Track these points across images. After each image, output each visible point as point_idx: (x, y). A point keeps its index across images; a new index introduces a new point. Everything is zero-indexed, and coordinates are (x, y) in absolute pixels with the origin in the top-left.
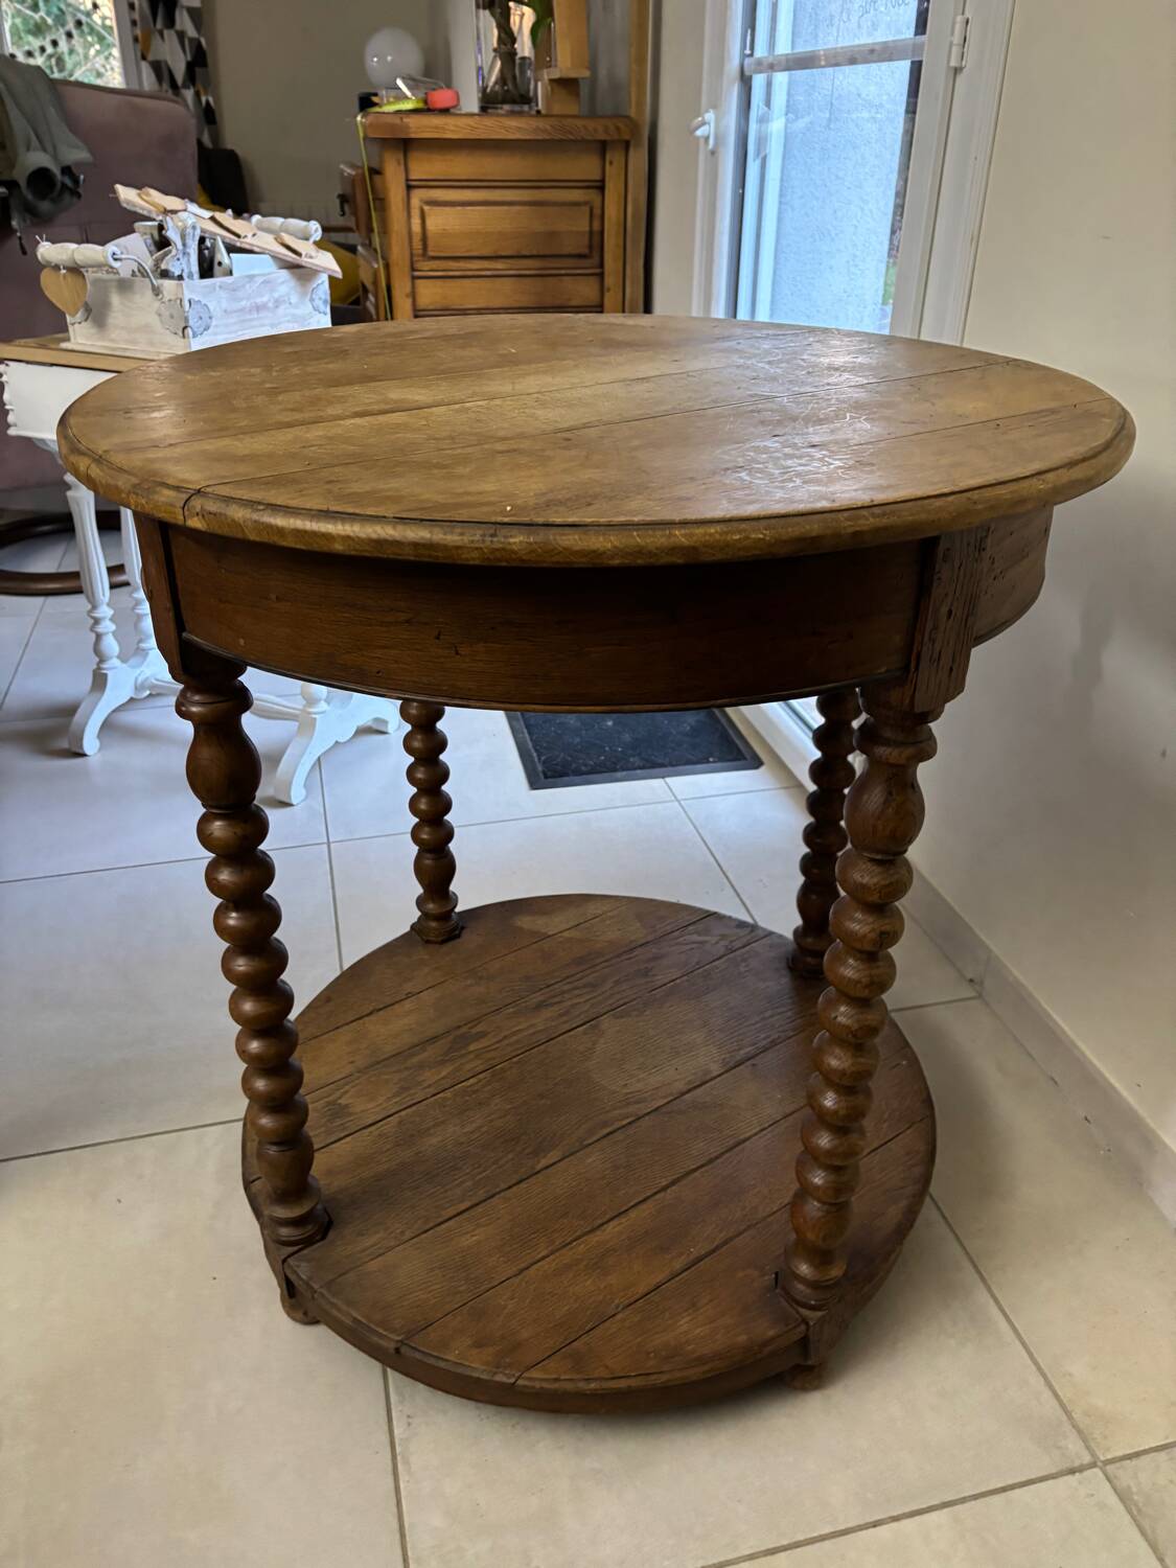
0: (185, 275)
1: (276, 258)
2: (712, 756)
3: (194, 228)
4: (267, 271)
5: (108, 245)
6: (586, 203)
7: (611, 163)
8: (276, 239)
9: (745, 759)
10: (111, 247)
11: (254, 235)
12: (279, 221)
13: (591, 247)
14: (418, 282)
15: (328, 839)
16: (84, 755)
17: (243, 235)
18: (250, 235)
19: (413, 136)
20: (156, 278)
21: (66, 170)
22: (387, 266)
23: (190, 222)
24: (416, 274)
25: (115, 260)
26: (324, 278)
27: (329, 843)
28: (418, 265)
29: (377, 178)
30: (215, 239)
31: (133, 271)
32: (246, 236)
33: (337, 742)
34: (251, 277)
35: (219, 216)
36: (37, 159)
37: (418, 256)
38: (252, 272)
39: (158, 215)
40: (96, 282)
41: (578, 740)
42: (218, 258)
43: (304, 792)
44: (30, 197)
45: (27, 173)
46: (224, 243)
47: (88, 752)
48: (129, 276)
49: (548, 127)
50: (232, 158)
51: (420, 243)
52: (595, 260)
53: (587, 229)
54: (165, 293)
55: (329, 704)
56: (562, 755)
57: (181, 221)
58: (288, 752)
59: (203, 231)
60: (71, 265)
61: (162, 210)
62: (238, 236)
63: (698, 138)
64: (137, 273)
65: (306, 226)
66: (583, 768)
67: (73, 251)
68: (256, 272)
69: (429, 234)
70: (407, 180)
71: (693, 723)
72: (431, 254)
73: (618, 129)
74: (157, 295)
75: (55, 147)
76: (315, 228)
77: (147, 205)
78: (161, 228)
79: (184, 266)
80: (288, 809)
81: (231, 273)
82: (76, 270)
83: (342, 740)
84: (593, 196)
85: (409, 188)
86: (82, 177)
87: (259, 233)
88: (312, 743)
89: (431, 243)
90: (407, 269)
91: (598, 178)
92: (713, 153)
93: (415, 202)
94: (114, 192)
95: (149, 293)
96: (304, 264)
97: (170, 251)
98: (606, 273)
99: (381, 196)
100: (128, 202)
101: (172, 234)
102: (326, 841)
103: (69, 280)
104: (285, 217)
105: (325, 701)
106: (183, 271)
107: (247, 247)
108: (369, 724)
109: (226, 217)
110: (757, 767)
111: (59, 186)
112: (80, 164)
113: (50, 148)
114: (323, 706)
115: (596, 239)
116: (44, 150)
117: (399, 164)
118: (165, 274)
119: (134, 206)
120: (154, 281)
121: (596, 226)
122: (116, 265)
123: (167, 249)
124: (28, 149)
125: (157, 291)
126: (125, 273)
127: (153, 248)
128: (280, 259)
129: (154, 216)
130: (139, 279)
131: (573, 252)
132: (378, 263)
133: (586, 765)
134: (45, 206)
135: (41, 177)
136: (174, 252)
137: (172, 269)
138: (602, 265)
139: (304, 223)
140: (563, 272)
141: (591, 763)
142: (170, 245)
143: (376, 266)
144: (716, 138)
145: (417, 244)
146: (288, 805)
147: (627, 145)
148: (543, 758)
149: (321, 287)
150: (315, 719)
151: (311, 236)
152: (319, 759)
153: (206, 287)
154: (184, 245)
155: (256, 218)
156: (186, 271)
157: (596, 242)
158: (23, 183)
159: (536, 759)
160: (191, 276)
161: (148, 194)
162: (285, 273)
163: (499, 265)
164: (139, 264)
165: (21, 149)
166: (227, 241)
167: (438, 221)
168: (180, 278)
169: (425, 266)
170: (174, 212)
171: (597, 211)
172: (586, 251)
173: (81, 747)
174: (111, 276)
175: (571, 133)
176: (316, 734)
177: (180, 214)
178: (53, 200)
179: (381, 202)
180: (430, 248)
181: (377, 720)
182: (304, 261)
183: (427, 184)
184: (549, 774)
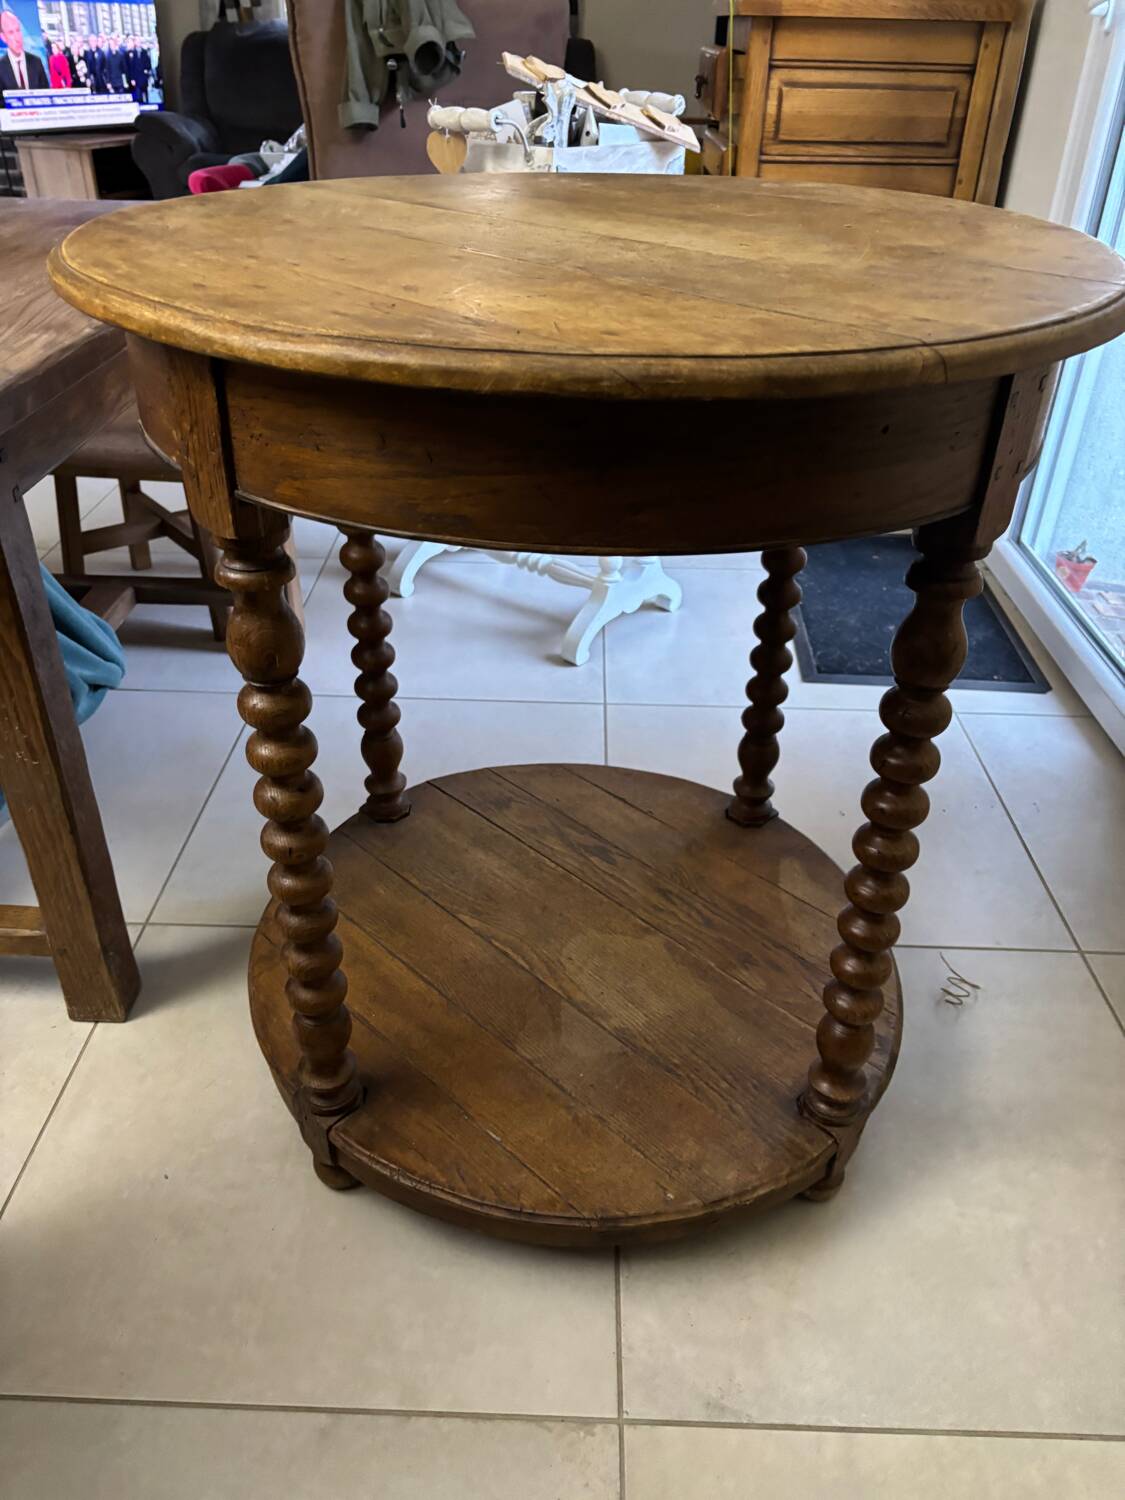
0: (556, 143)
1: (639, 129)
2: (997, 674)
3: (571, 95)
4: (629, 142)
5: (493, 110)
6: (952, 88)
7: (986, 46)
8: (642, 111)
9: (1033, 681)
10: (495, 112)
11: (623, 106)
12: (644, 95)
13: (949, 135)
14: (765, 167)
15: (605, 701)
16: (399, 596)
17: (613, 106)
18: (619, 106)
19: (785, 14)
20: (530, 145)
21: (451, 46)
22: (736, 150)
23: (567, 91)
24: (764, 158)
25: (497, 124)
26: (681, 153)
27: (605, 704)
28: (767, 149)
29: (741, 58)
30: (586, 109)
31: (509, 138)
32: (615, 107)
33: (623, 613)
34: (615, 148)
35: (592, 85)
36: (428, 33)
37: (768, 139)
38: (617, 143)
39: (538, 84)
40: (475, 146)
41: (856, 640)
42: (587, 127)
43: (588, 654)
44: (415, 70)
45: (417, 47)
46: (594, 112)
47: (403, 594)
48: (505, 142)
49: (926, 7)
50: (588, 45)
51: (773, 125)
52: (952, 150)
53: (949, 115)
54: (535, 159)
55: (622, 574)
56: (839, 652)
57: (560, 89)
58: (580, 614)
59: (578, 100)
60: (456, 128)
61: (543, 78)
62: (609, 106)
63: (1092, 17)
64: (513, 140)
65: (671, 101)
66: (859, 668)
67: (460, 115)
68: (620, 143)
69: (784, 116)
70: (771, 59)
71: (981, 638)
72: (782, 137)
73: (1001, 9)
74: (528, 161)
75: (443, 23)
76: (679, 103)
77: (529, 72)
78: (539, 97)
79: (557, 133)
80: (573, 668)
81: (597, 143)
82: (460, 134)
83: (629, 611)
84: (960, 81)
85: (771, 67)
86: (464, 53)
87: (627, 105)
88: (601, 611)
89: (783, 126)
90: (755, 153)
91: (970, 62)
92: (1107, 33)
93: (775, 83)
94: (501, 59)
95: (521, 158)
96: (666, 137)
97: (546, 118)
98: (961, 164)
99: (741, 76)
100: (514, 69)
101: (550, 101)
102: (602, 701)
103: (452, 143)
104: (652, 91)
105: (620, 571)
106: (554, 138)
107: (615, 117)
108: (653, 600)
109: (598, 88)
110: (1044, 692)
111: (443, 60)
112: (461, 39)
113: (439, 23)
114: (616, 576)
115: (956, 128)
116: (435, 25)
117: (765, 43)
118: (538, 141)
119: (519, 73)
120: (528, 148)
121: (959, 113)
122: (496, 128)
123: (543, 116)
124: (420, 23)
125: (528, 157)
126: (501, 138)
127: (529, 116)
128: (643, 131)
129: (535, 84)
130: (513, 145)
131: (931, 140)
132: (727, 146)
133: (862, 665)
134: (426, 81)
135: (429, 51)
136: (549, 120)
137: (545, 136)
138: (958, 155)
139: (669, 97)
140: (915, 161)
141: (867, 664)
142: (546, 111)
143: (724, 149)
144: (1114, 17)
145: (770, 126)
146: (572, 664)
147: (1007, 27)
148: (819, 653)
149: (677, 162)
150: (607, 588)
151: (674, 110)
152: (604, 627)
153: (573, 154)
154: (560, 112)
155: (625, 91)
156: (558, 138)
157: (956, 130)
158: (411, 57)
159: (811, 653)
160: (561, 144)
161: (532, 63)
162: (646, 146)
163: (849, 151)
164: (517, 128)
165: (415, 23)
166: (598, 110)
167: (797, 102)
168: (551, 144)
169: (775, 150)
170: (553, 80)
171: (962, 97)
172: (943, 139)
173: (398, 588)
174: (489, 142)
175: (948, 13)
176: (606, 603)
177: (559, 82)
178: (435, 76)
179: (741, 84)
180: (781, 132)
181: (661, 597)
182: (666, 133)
183: (791, 64)
184: (823, 669)
